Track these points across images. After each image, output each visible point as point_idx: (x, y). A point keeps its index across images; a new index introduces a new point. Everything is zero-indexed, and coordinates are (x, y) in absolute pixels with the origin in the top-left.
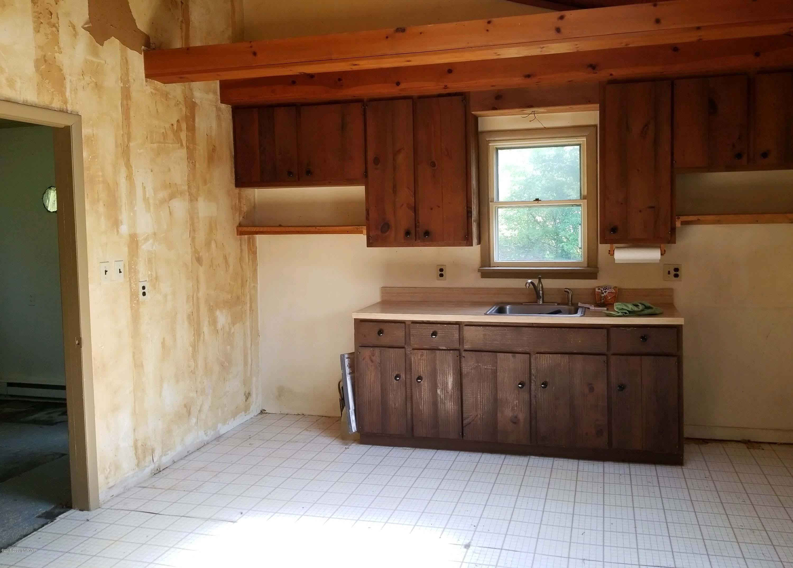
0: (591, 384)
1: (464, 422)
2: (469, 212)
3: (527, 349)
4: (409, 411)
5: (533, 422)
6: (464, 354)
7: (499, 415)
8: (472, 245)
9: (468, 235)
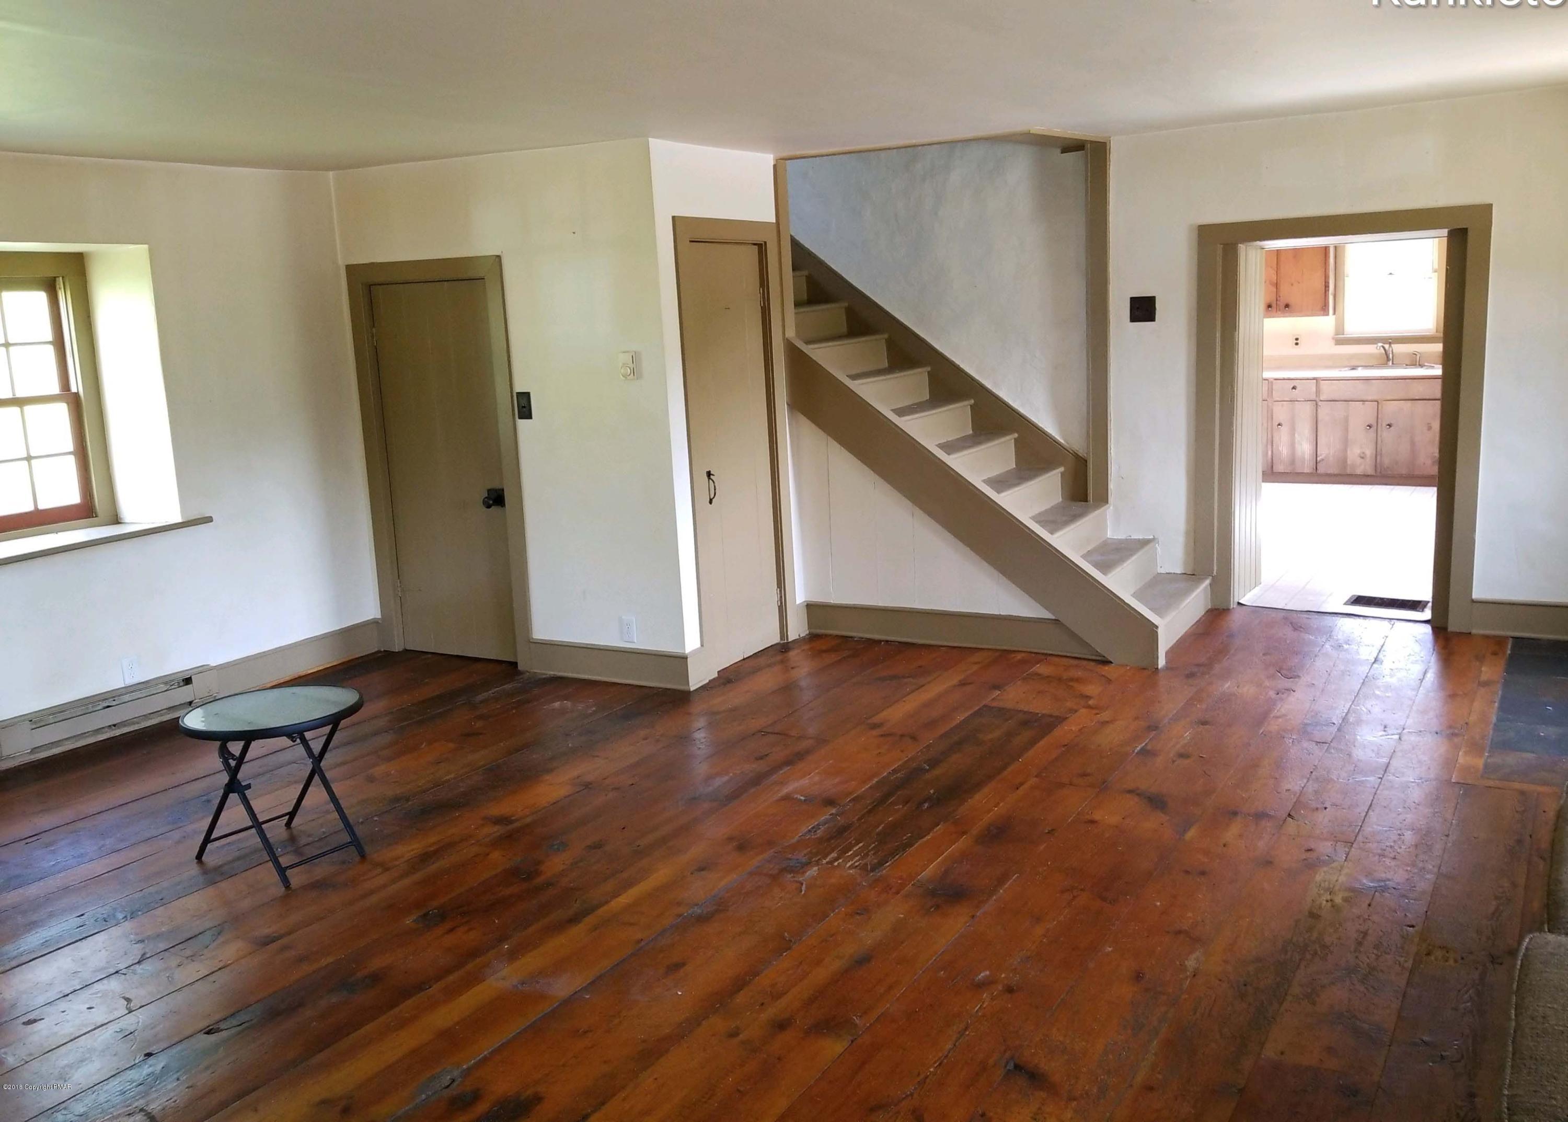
0: (1428, 424)
1: (1318, 459)
2: (1327, 286)
3: (1375, 398)
4: (1270, 453)
5: (1378, 457)
6: (1320, 403)
7: (1349, 452)
8: (1328, 315)
9: (1325, 306)
